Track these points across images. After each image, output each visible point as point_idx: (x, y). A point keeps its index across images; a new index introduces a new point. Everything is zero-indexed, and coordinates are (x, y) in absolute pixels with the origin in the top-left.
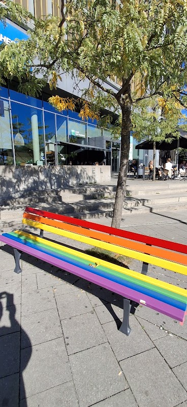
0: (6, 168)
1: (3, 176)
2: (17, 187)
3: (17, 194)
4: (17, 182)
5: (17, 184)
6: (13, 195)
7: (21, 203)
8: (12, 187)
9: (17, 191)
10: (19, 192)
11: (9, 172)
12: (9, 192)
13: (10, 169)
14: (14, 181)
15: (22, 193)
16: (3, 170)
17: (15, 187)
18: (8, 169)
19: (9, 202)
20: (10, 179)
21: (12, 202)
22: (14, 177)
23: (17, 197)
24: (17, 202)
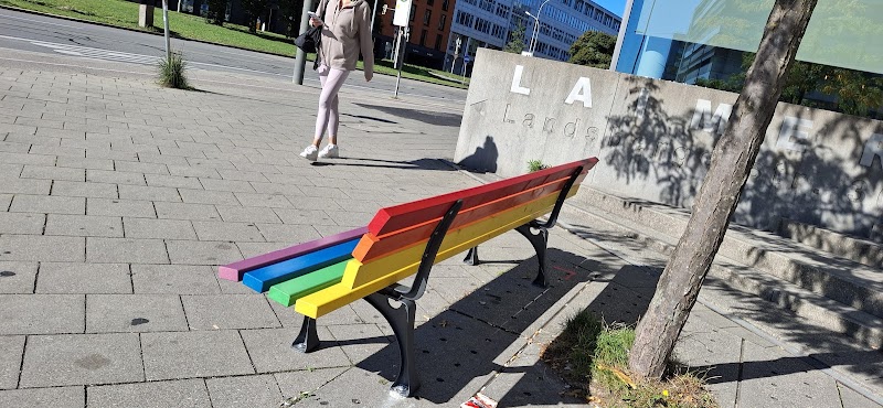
0: (836, 122)
1: (815, 144)
2: (852, 195)
3: (841, 218)
4: (859, 178)
5: (858, 185)
6: (826, 217)
7: (826, 247)
8: (832, 186)
9: (848, 210)
10: (854, 212)
11: (844, 137)
12: (816, 201)
13: (853, 128)
14: (852, 170)
15: (866, 222)
16: (827, 125)
17: (843, 191)
18: (842, 128)
19: (793, 228)
20: (839, 160)
21: (799, 233)
22: (857, 157)
23: (839, 226)
24: (814, 238)
